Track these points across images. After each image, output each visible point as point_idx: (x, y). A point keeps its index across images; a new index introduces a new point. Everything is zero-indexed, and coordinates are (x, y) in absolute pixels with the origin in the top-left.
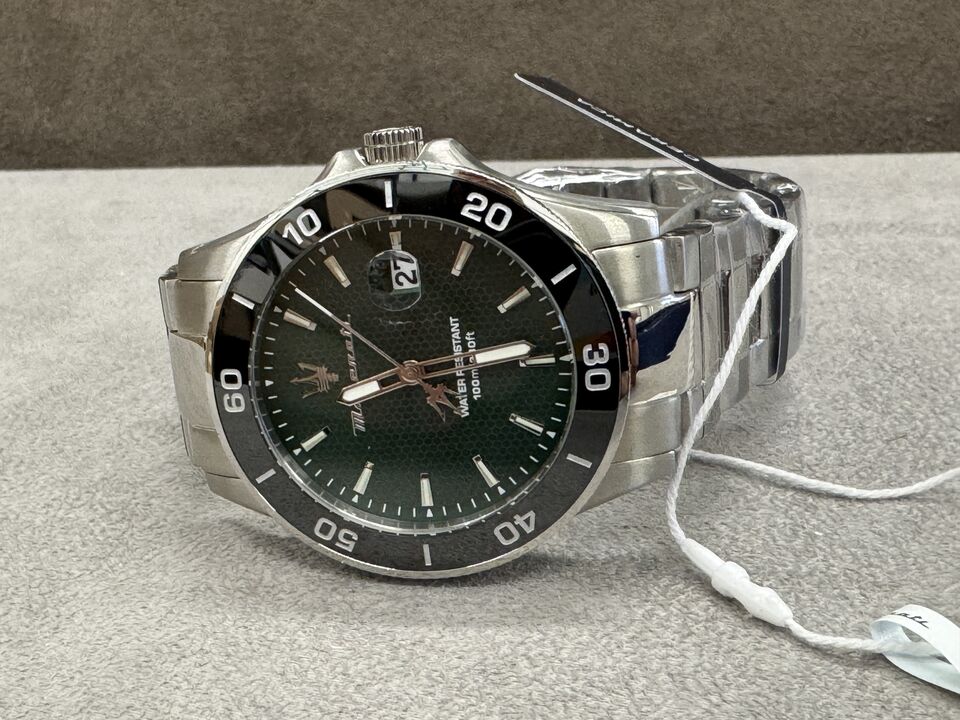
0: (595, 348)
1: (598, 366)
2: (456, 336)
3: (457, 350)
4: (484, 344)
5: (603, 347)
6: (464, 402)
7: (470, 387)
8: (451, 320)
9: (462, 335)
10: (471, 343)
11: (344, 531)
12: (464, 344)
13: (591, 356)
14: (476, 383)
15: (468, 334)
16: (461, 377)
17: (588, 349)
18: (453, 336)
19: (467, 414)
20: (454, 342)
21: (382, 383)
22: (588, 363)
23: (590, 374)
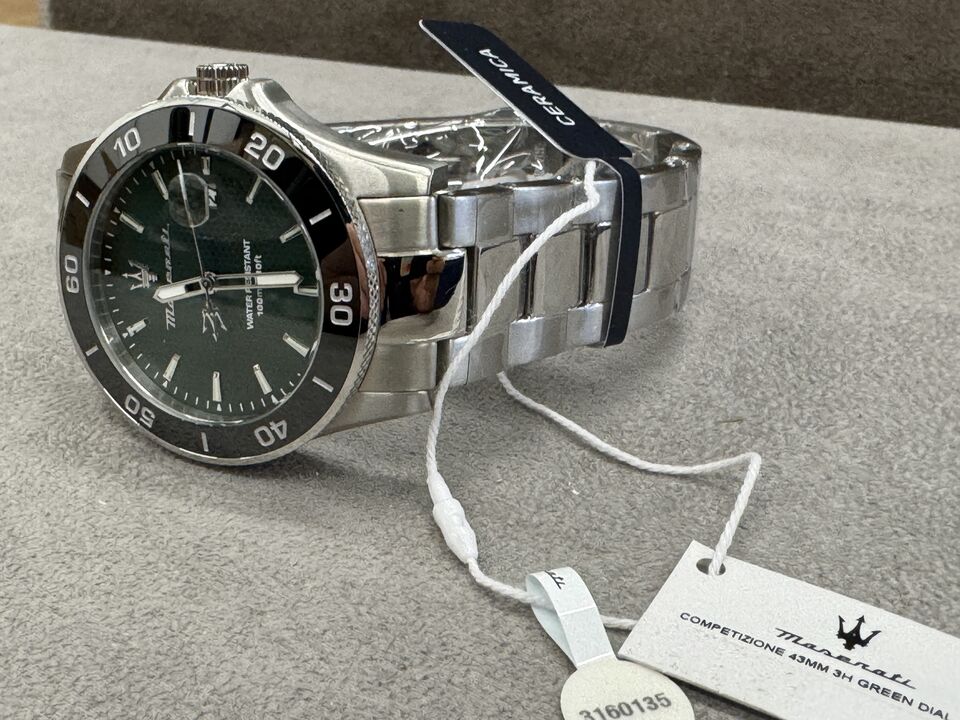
0: (341, 287)
1: (342, 303)
2: (247, 257)
3: (248, 269)
4: (268, 269)
5: (348, 287)
6: (250, 316)
7: (255, 304)
8: (245, 242)
9: (252, 257)
10: (259, 266)
11: (145, 409)
12: (253, 265)
13: (337, 293)
14: (260, 301)
15: (257, 257)
16: (249, 294)
17: (335, 286)
18: (245, 257)
19: (252, 327)
20: (246, 262)
21: (189, 288)
22: (334, 299)
23: (335, 309)
